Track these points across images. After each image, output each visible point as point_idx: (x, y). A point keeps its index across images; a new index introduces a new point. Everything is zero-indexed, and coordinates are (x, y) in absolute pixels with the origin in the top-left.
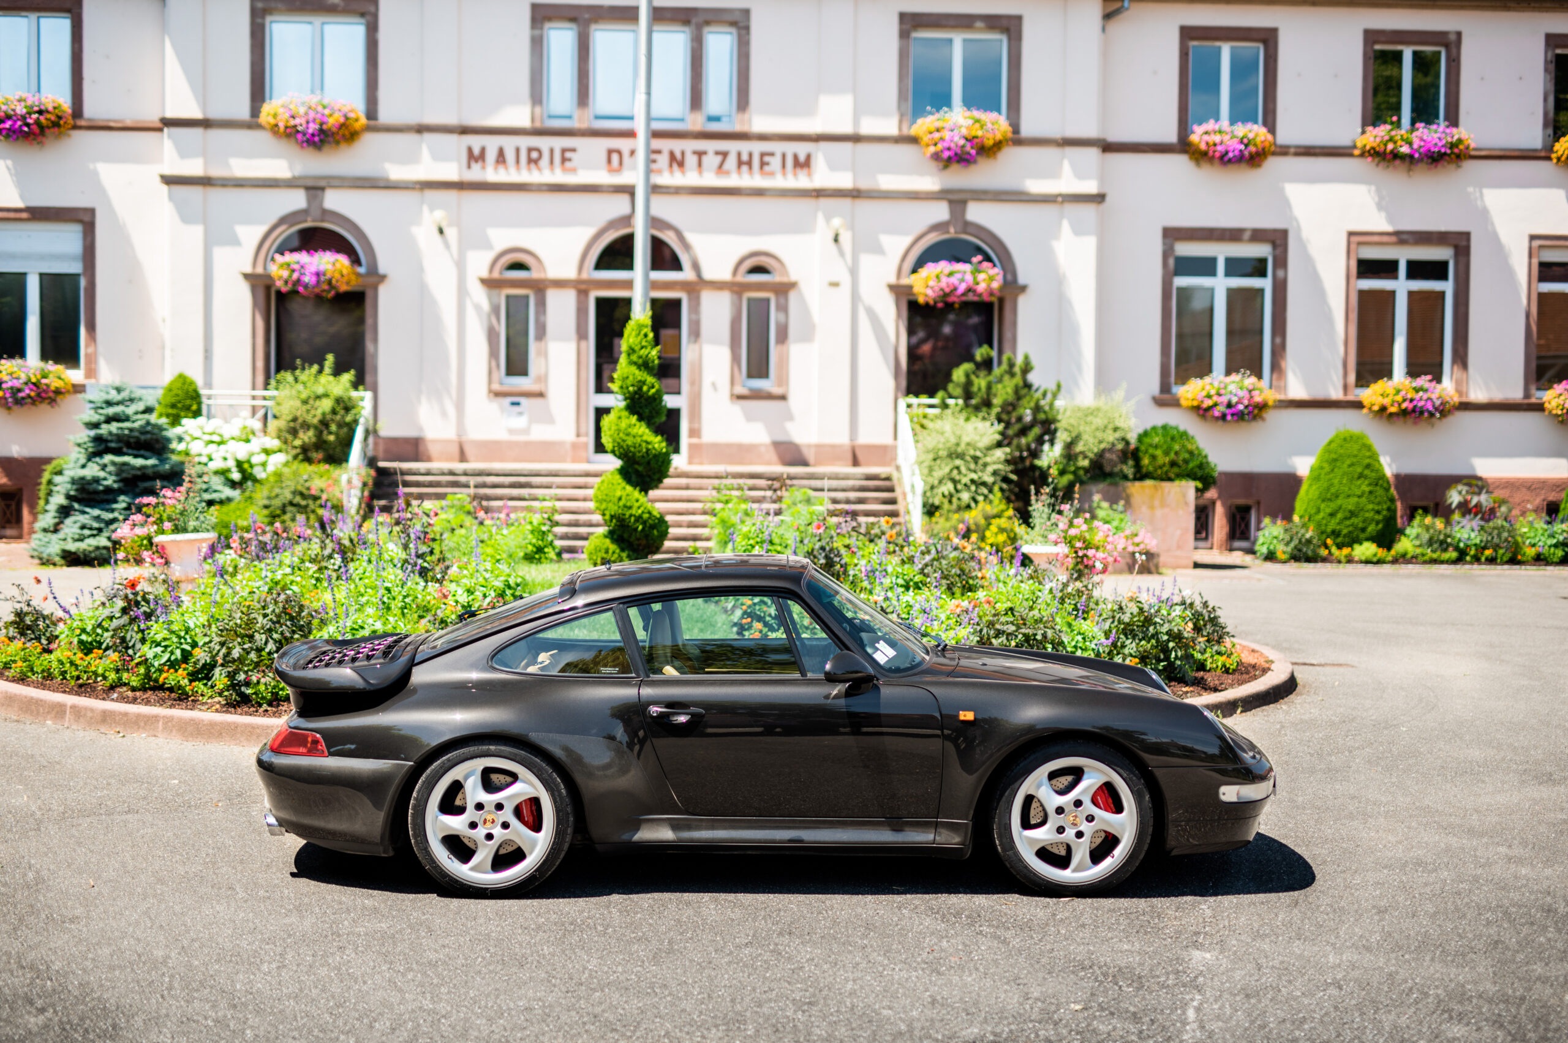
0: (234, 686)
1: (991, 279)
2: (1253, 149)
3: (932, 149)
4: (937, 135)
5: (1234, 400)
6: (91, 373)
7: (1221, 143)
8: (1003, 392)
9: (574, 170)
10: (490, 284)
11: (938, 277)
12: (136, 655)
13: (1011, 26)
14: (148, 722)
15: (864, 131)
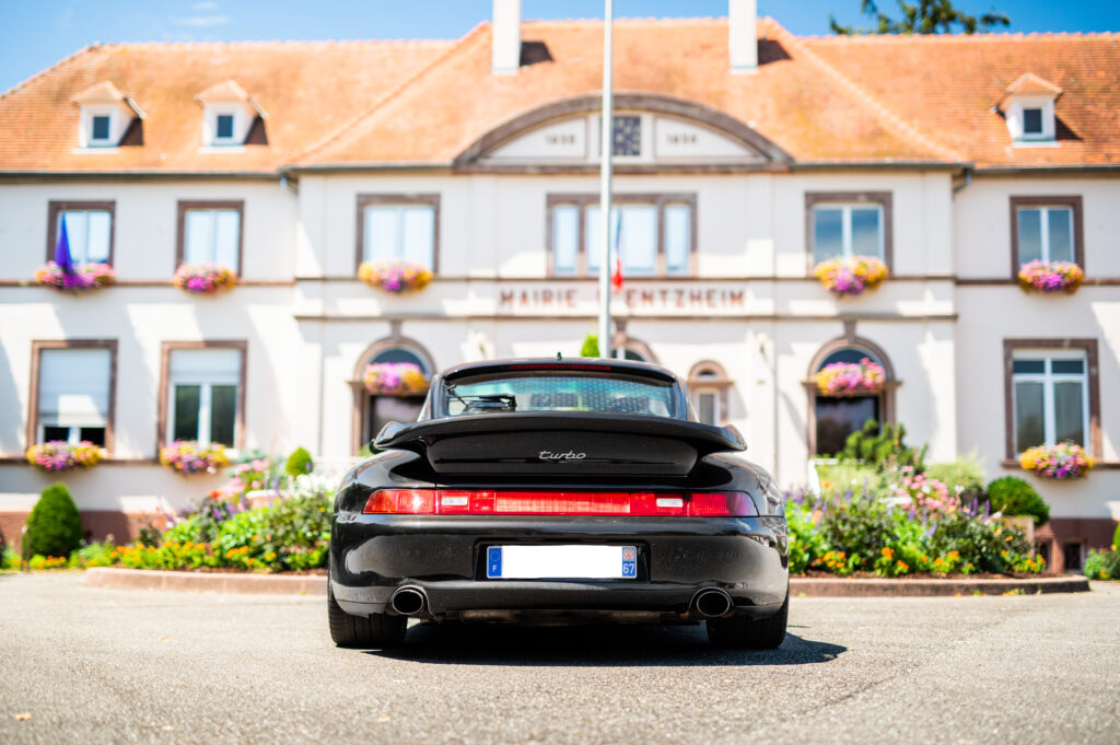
0: (278, 558)
1: (875, 375)
2: (1067, 280)
3: (829, 285)
4: (833, 275)
5: (1063, 463)
7: (1044, 276)
8: (885, 450)
9: (574, 306)
11: (837, 375)
12: (214, 544)
13: (884, 199)
14: (217, 584)
15: (781, 273)
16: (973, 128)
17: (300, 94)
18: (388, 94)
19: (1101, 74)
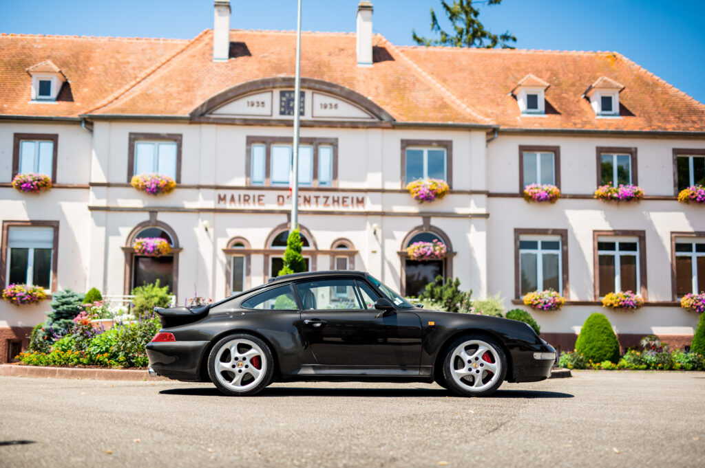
0: (127, 359)
1: (441, 249)
2: (551, 195)
3: (415, 195)
4: (417, 189)
5: (547, 301)
6: (54, 290)
7: (538, 192)
8: (448, 293)
9: (263, 204)
10: (226, 252)
11: (419, 248)
12: (86, 351)
13: (447, 145)
15: (387, 187)
16: (498, 105)
17: (91, 68)
18: (148, 71)
19: (571, 75)
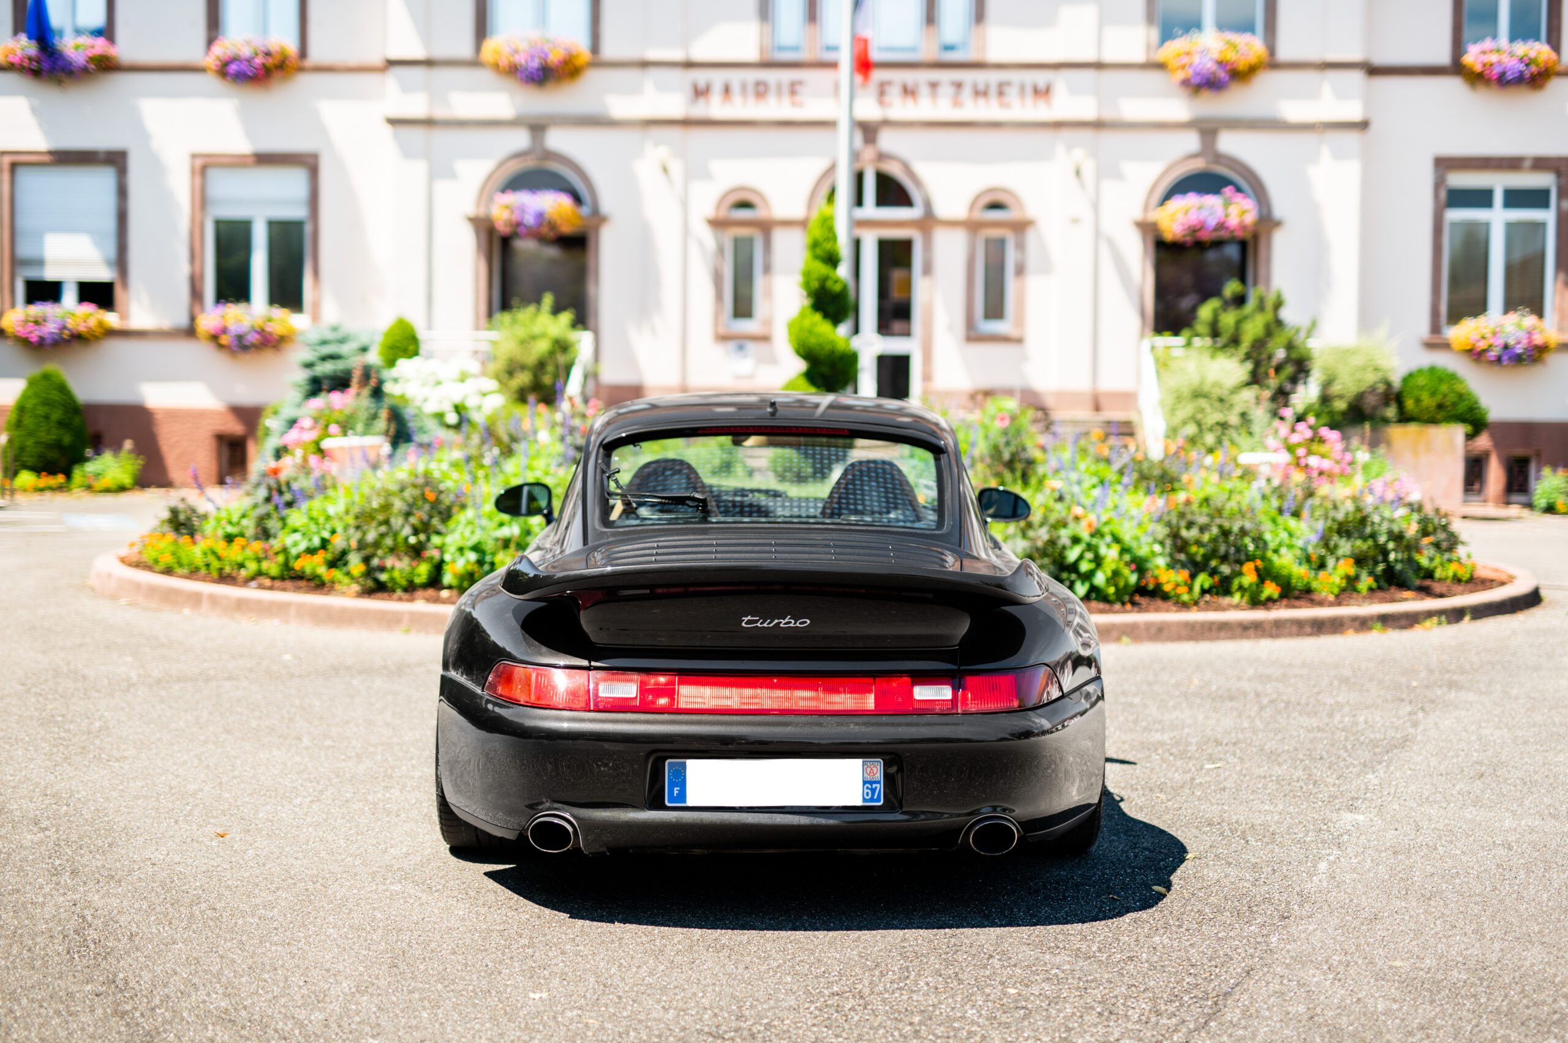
0: (369, 573)
1: (1244, 212)
2: (1534, 69)
3: (1180, 75)
4: (1185, 60)
5: (1511, 342)
6: (316, 317)
7: (1499, 62)
8: (1253, 329)
9: (800, 105)
10: (717, 224)
11: (1187, 212)
12: (276, 544)
14: (281, 609)
15: (1108, 57)
